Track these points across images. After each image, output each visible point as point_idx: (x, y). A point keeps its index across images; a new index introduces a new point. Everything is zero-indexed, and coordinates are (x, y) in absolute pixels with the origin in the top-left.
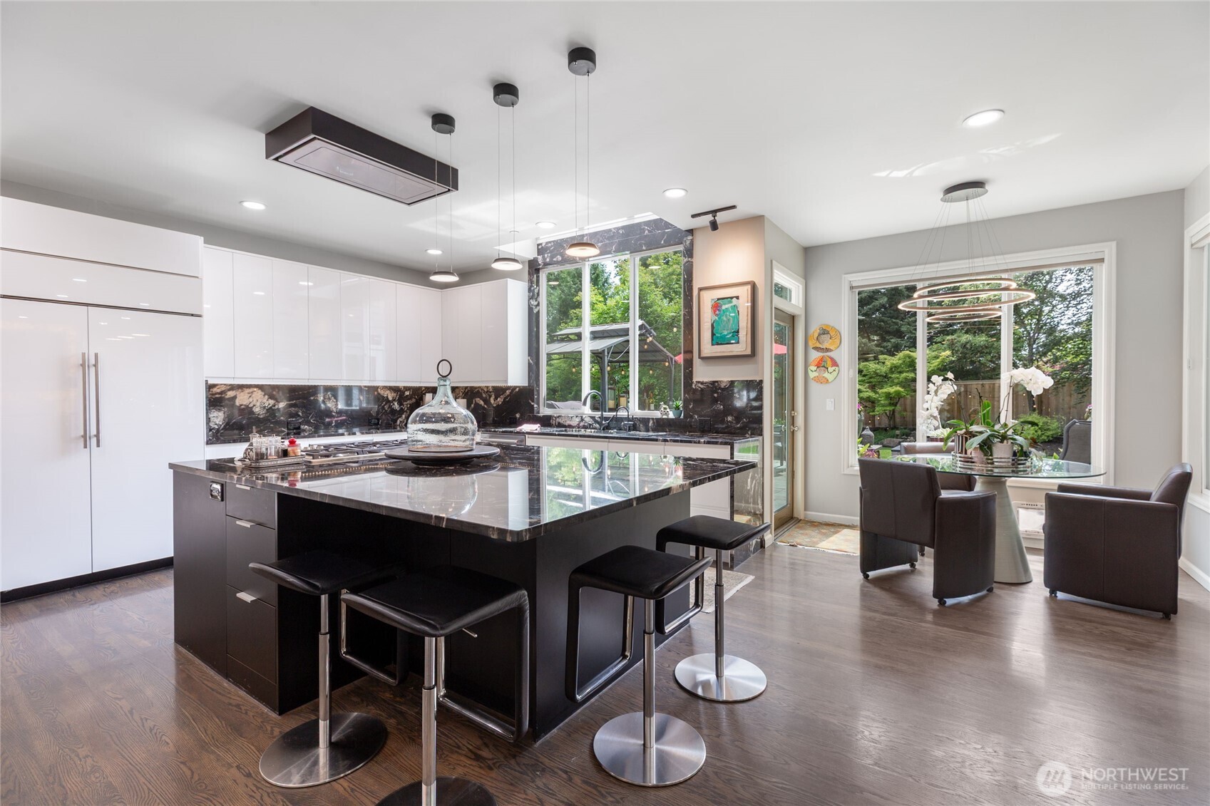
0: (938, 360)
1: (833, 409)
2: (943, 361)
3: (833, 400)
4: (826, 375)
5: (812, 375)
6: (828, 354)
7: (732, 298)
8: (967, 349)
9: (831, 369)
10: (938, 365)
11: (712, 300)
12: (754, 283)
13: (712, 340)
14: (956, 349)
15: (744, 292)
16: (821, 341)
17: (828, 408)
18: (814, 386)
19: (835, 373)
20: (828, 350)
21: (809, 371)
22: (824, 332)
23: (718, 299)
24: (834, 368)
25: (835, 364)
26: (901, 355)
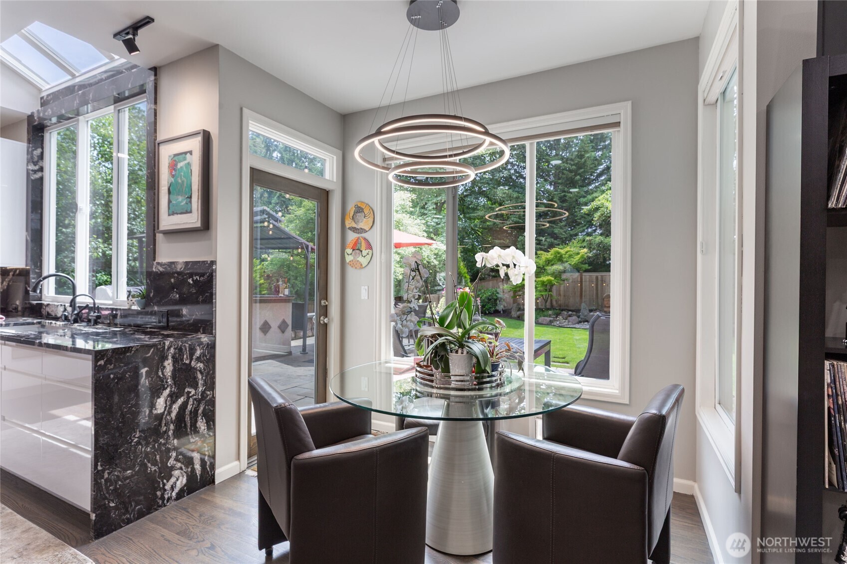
0: (579, 256)
1: (366, 298)
2: (582, 257)
3: (367, 287)
4: (360, 259)
5: (348, 259)
6: (364, 235)
7: (186, 153)
8: (601, 247)
9: (365, 252)
10: (579, 260)
11: (170, 156)
12: (209, 133)
13: (169, 208)
14: (593, 247)
15: (195, 145)
16: (356, 221)
17: (362, 298)
18: (351, 272)
19: (369, 257)
20: (362, 231)
21: (346, 254)
22: (359, 210)
23: (175, 155)
24: (367, 251)
25: (369, 246)
26: (553, 251)
